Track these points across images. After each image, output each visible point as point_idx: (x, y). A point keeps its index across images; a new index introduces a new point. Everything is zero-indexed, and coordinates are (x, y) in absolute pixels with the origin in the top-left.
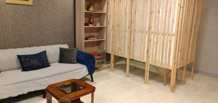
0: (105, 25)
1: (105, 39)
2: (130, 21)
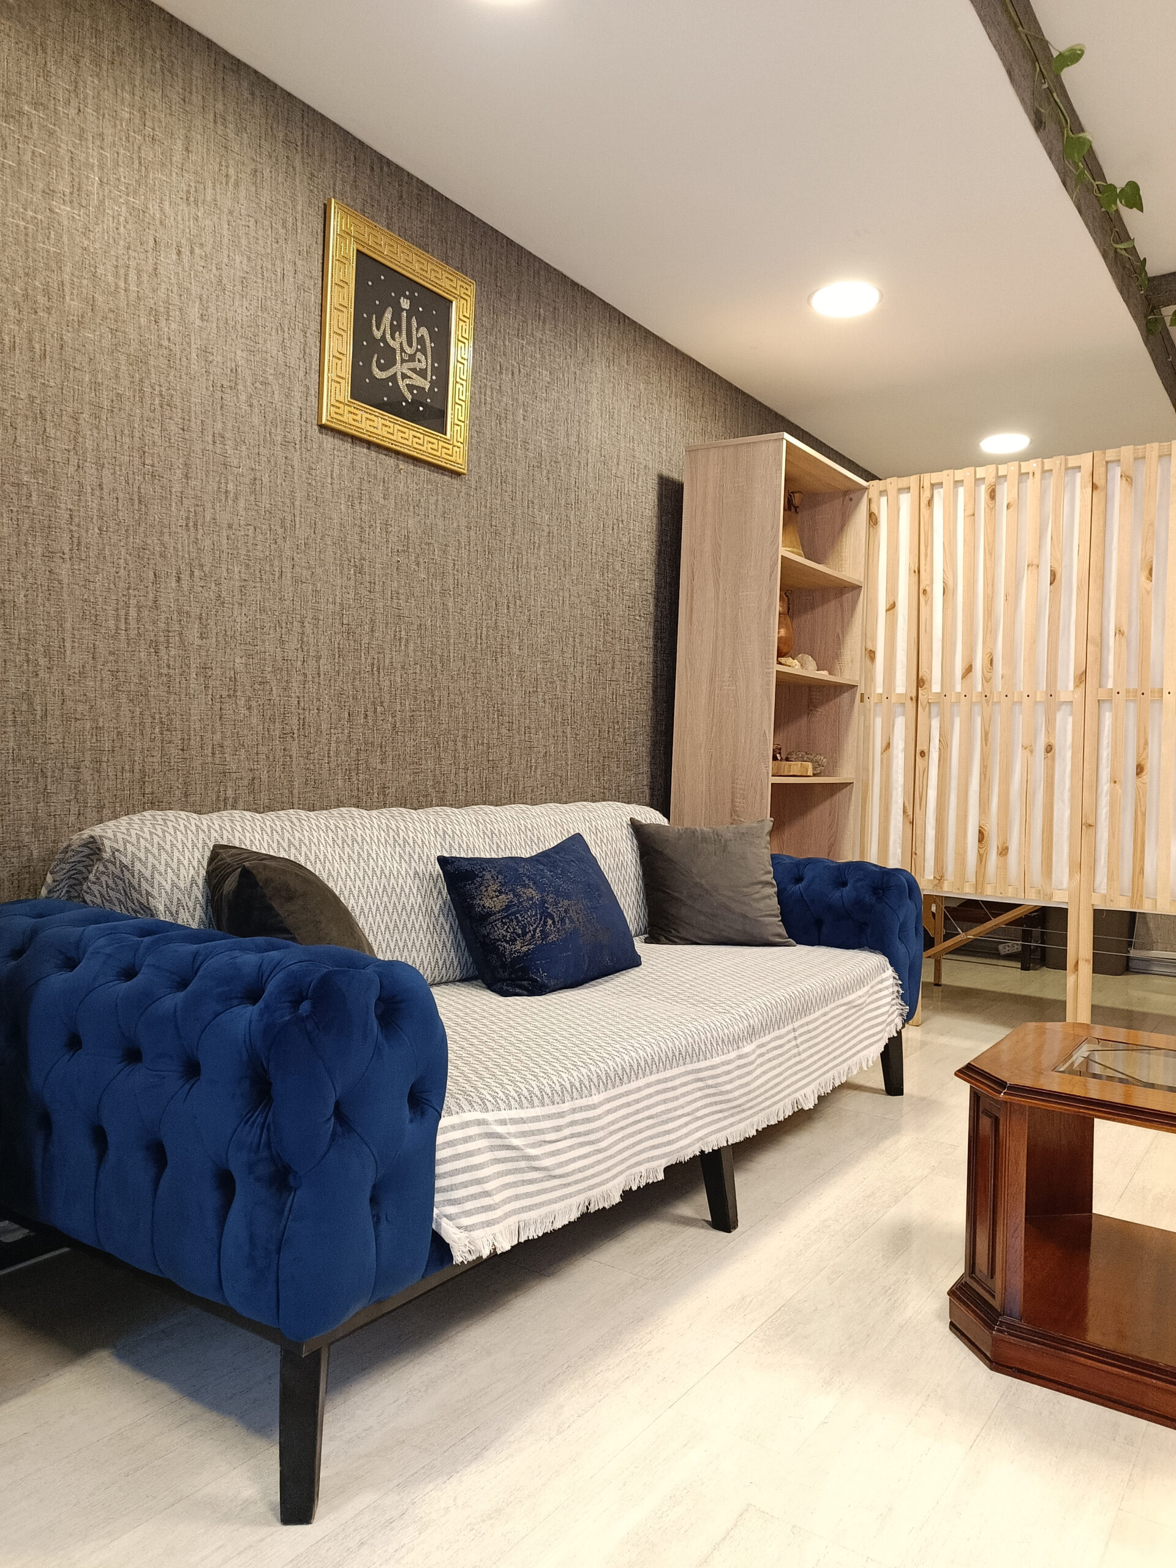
0: (848, 671)
1: (847, 774)
2: (1093, 632)
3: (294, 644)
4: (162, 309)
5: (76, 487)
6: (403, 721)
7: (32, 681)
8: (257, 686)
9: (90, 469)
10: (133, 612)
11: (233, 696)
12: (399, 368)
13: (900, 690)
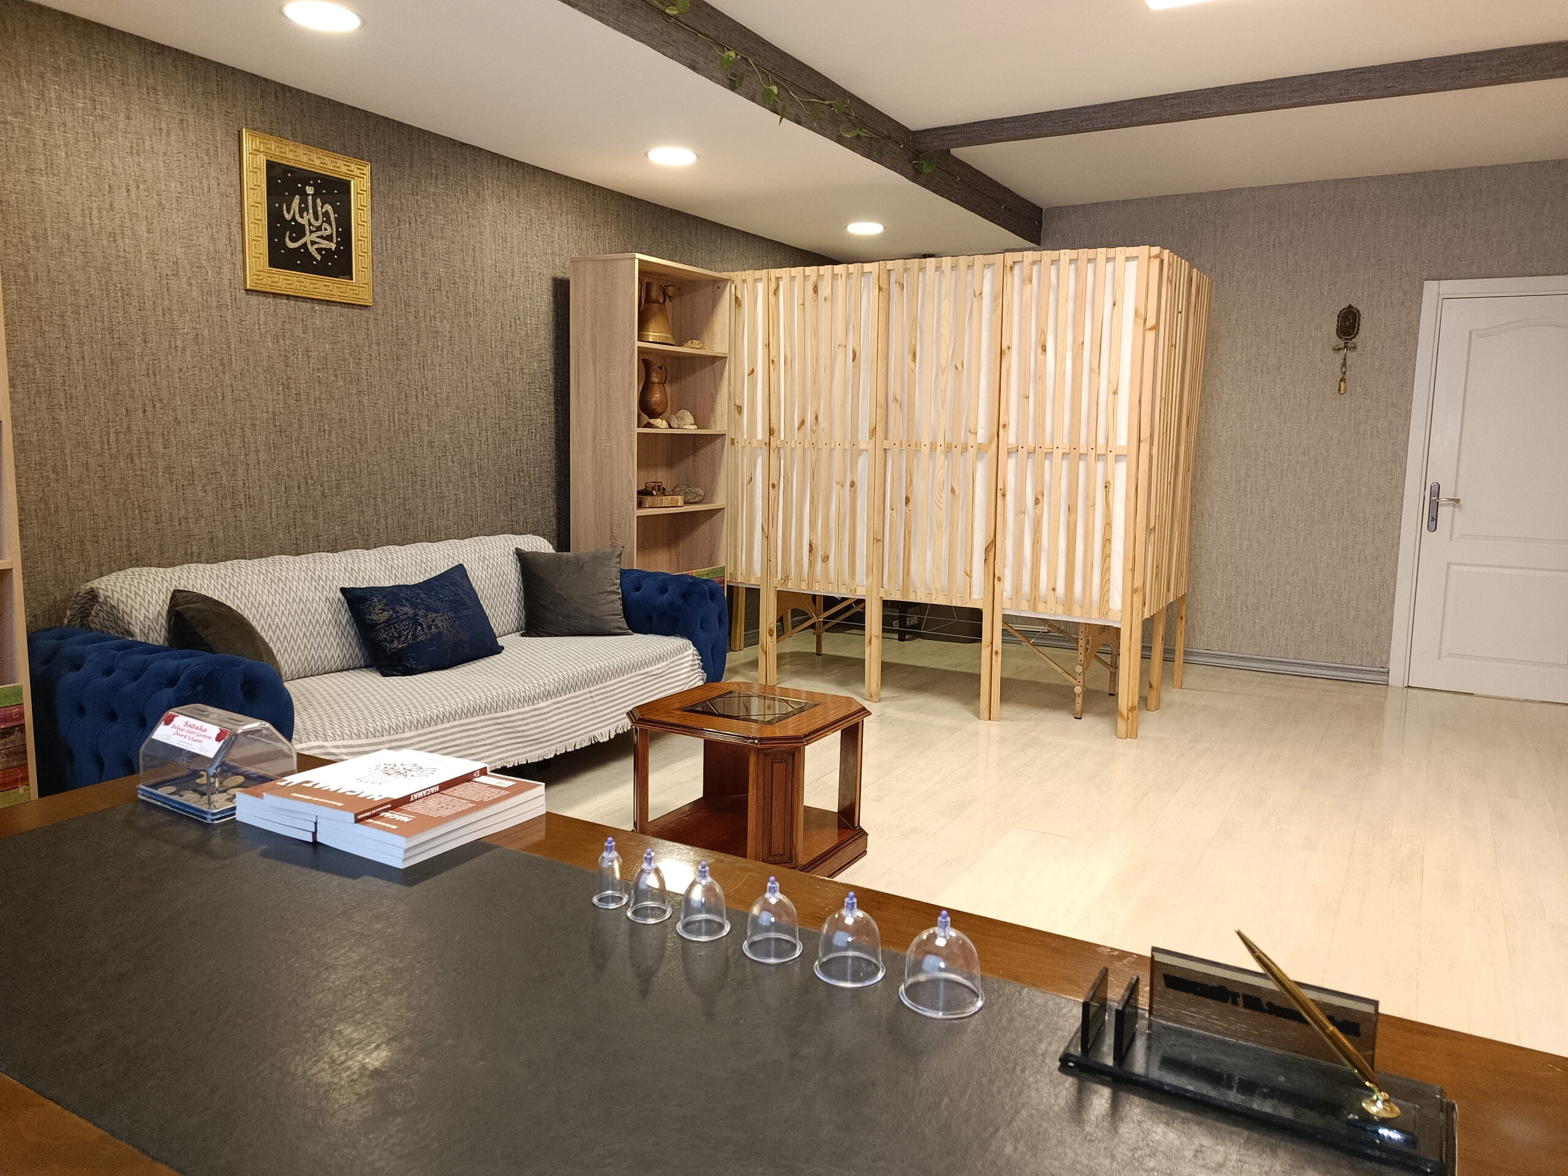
0: (719, 426)
1: (720, 502)
2: (881, 399)
3: (237, 443)
4: (118, 232)
5: (66, 361)
6: (330, 488)
7: (47, 489)
8: (210, 476)
9: (75, 348)
10: (113, 437)
11: (192, 484)
12: (307, 239)
13: (760, 437)
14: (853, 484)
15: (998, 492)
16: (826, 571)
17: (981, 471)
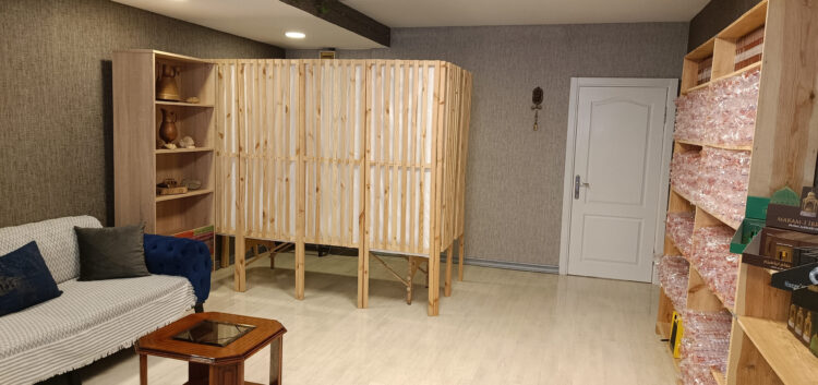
0: (209, 145)
1: (210, 188)
2: (302, 134)
13: (234, 151)
14: (287, 180)
15: (365, 186)
16: (273, 227)
17: (357, 174)
